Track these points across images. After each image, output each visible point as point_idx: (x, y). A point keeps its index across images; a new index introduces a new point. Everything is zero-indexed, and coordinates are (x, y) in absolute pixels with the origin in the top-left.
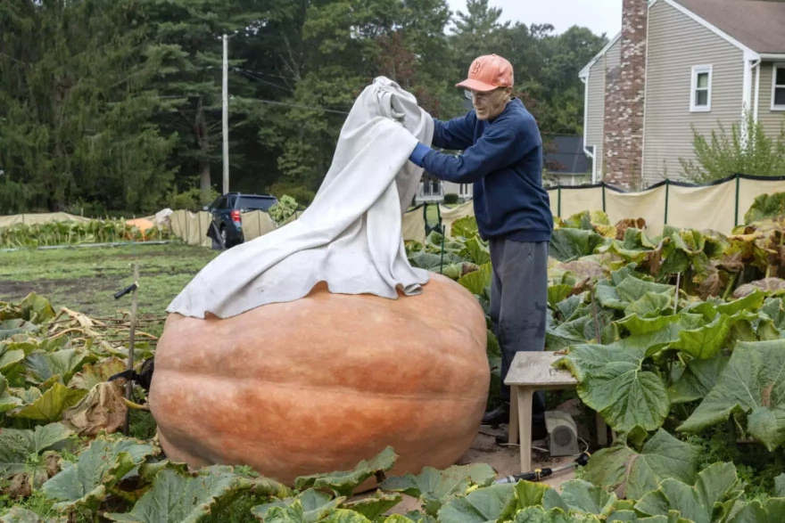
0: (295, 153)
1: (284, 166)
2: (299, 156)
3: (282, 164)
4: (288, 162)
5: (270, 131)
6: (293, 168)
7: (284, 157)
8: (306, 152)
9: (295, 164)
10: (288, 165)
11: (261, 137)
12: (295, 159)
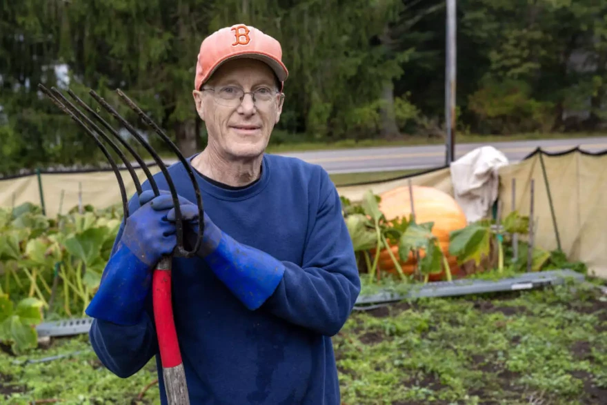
0: (516, 46)
1: (500, 65)
2: (523, 49)
3: (498, 62)
4: (507, 58)
5: (480, 14)
6: (515, 66)
7: (500, 51)
8: (532, 43)
9: (516, 61)
10: (507, 63)
11: (469, 24)
12: (518, 52)
